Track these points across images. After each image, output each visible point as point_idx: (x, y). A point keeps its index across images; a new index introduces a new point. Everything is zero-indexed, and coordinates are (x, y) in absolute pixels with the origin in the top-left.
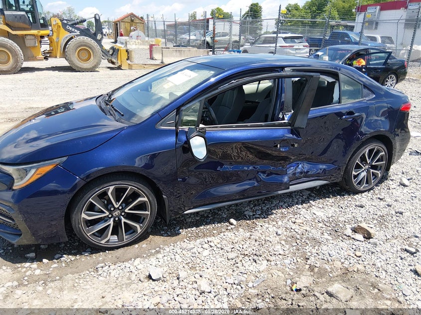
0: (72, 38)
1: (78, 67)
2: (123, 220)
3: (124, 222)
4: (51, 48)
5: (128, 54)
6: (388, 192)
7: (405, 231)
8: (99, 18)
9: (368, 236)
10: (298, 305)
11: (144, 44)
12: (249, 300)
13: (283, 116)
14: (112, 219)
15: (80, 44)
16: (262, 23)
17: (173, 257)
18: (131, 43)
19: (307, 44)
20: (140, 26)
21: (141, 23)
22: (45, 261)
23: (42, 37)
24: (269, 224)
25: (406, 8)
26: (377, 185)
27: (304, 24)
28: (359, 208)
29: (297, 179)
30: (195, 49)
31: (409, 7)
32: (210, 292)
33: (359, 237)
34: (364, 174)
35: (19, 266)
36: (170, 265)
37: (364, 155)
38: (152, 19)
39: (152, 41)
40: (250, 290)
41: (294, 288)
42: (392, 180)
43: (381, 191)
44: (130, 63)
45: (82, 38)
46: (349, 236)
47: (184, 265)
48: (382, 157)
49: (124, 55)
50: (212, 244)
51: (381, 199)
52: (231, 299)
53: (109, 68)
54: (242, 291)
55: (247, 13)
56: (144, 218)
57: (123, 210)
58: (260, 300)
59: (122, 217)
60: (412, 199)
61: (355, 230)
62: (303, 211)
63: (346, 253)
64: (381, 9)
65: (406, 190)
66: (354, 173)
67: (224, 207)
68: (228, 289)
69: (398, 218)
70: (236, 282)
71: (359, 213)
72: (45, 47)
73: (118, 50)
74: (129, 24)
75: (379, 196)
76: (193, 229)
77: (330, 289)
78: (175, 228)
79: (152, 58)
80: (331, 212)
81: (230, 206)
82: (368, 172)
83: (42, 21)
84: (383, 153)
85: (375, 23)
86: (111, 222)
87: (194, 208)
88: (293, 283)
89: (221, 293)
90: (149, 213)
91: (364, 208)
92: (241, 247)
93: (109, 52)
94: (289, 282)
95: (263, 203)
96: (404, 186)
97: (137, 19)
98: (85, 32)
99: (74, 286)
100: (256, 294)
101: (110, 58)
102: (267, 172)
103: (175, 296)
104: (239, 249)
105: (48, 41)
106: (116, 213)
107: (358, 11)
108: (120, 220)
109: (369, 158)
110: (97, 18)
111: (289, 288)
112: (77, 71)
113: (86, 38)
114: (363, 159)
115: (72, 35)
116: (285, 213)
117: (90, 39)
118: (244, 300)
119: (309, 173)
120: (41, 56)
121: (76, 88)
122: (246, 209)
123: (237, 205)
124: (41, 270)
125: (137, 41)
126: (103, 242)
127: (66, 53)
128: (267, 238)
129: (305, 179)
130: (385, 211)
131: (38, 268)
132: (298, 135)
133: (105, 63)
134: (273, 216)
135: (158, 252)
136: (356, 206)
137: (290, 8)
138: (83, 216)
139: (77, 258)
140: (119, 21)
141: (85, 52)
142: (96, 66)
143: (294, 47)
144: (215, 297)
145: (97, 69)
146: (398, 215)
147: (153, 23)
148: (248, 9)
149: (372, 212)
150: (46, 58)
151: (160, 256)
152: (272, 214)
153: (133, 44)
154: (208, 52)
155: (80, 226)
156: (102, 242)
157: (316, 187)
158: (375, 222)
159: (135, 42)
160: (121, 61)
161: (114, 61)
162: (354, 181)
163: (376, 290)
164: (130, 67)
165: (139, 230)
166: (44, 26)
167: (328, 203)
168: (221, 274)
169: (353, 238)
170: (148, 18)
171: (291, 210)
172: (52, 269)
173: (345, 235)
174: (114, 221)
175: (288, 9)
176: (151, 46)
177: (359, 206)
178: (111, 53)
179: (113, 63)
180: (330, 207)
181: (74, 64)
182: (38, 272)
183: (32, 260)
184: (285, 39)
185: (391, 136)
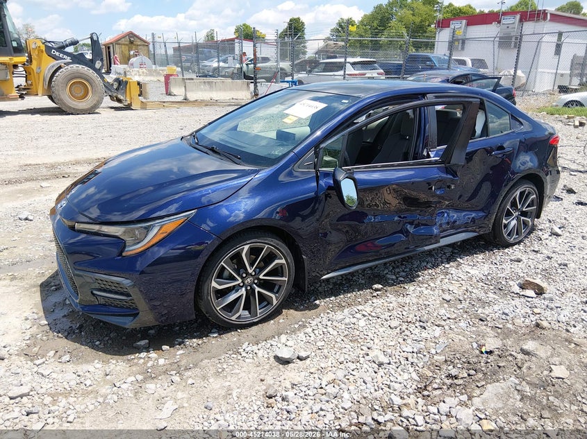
0: (60, 68)
1: (70, 108)
2: (257, 289)
3: (258, 292)
4: (29, 82)
5: (141, 87)
6: (541, 244)
7: (577, 283)
8: (98, 38)
9: (540, 291)
10: (498, 366)
11: (151, 75)
12: (438, 368)
13: (428, 154)
14: (244, 289)
15: (73, 75)
16: (306, 45)
17: (325, 330)
18: (133, 74)
19: (382, 71)
20: (142, 50)
21: (144, 45)
22: (165, 347)
23: (15, 66)
24: (421, 287)
25: (499, 22)
26: (526, 237)
27: (362, 45)
28: (516, 263)
29: (444, 231)
30: (229, 80)
31: (503, 21)
32: (389, 364)
33: (530, 293)
34: (514, 222)
35: (133, 357)
36: (325, 339)
37: (515, 199)
38: (161, 40)
39: (162, 70)
40: (435, 356)
41: (483, 350)
42: (541, 230)
43: (532, 243)
44: (144, 100)
45: (75, 66)
46: (517, 293)
47: (342, 338)
48: (532, 201)
49: (135, 90)
50: (364, 313)
51: (537, 252)
52: (417, 368)
53: (112, 108)
54: (426, 359)
55: (285, 31)
56: (280, 286)
57: (256, 276)
58: (451, 367)
59: (254, 285)
60: (572, 249)
61: (522, 287)
62: (453, 271)
63: (522, 312)
64: (468, 24)
65: (560, 240)
66: (504, 221)
67: (357, 271)
68: (410, 359)
69: (563, 270)
70: (415, 350)
71: (518, 268)
72: (20, 81)
73: (126, 82)
74: (127, 48)
75: (532, 249)
76: (331, 299)
77: (525, 347)
78: (309, 299)
79: (168, 93)
80: (485, 269)
81: (364, 270)
82: (518, 219)
83: (15, 44)
84: (535, 196)
85: (461, 42)
86: (243, 291)
87: (332, 271)
88: (480, 346)
89: (403, 363)
90: (286, 279)
91: (521, 262)
92: (400, 313)
93: (112, 85)
94: (475, 345)
95: (402, 264)
96: (558, 235)
97: (139, 40)
98: (78, 59)
99: (218, 372)
100: (444, 360)
101: (115, 95)
102: (416, 222)
103: (350, 371)
104: (398, 316)
105: (24, 72)
106: (249, 280)
107: (439, 26)
108: (253, 290)
109: (520, 204)
110: (95, 38)
111: (478, 352)
112: (69, 114)
113: (81, 66)
114: (514, 204)
115: (61, 62)
116: (434, 274)
117: (86, 68)
118: (432, 368)
119: (458, 223)
120: (15, 93)
121: (79, 136)
122: (385, 272)
123: (371, 268)
124: (165, 359)
125: (140, 71)
126: (234, 318)
127: (53, 89)
128: (427, 303)
129: (452, 231)
130: (547, 264)
131: (160, 357)
132: (454, 174)
133: (107, 101)
134: (420, 279)
135: (304, 326)
136: (511, 260)
137: (343, 24)
138: (214, 284)
139: (205, 341)
140: (111, 43)
141: (81, 86)
142: (96, 106)
143: (366, 76)
144: (397, 368)
145: (97, 111)
146: (562, 267)
147: (163, 45)
148: (286, 25)
149: (532, 267)
150: (22, 97)
151: (309, 330)
152: (418, 276)
153: (136, 74)
154: (248, 84)
155: (209, 298)
156: (232, 318)
157: (457, 242)
158: (540, 276)
159: (139, 72)
160: (131, 98)
161: (122, 98)
162: (504, 231)
163: (573, 345)
164: (144, 106)
165: (275, 302)
166: (19, 50)
167: (478, 260)
168: (392, 343)
169: (523, 295)
170: (153, 38)
171: (438, 270)
172: (178, 357)
173: (513, 292)
174: (246, 290)
175: (341, 26)
176: (167, 77)
177: (515, 261)
178: (115, 87)
179: (119, 101)
180: (482, 264)
181: (64, 104)
182: (162, 361)
183: (147, 349)
184: (353, 64)
185: (542, 174)
